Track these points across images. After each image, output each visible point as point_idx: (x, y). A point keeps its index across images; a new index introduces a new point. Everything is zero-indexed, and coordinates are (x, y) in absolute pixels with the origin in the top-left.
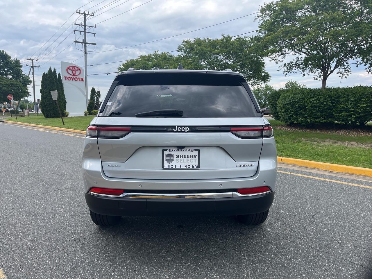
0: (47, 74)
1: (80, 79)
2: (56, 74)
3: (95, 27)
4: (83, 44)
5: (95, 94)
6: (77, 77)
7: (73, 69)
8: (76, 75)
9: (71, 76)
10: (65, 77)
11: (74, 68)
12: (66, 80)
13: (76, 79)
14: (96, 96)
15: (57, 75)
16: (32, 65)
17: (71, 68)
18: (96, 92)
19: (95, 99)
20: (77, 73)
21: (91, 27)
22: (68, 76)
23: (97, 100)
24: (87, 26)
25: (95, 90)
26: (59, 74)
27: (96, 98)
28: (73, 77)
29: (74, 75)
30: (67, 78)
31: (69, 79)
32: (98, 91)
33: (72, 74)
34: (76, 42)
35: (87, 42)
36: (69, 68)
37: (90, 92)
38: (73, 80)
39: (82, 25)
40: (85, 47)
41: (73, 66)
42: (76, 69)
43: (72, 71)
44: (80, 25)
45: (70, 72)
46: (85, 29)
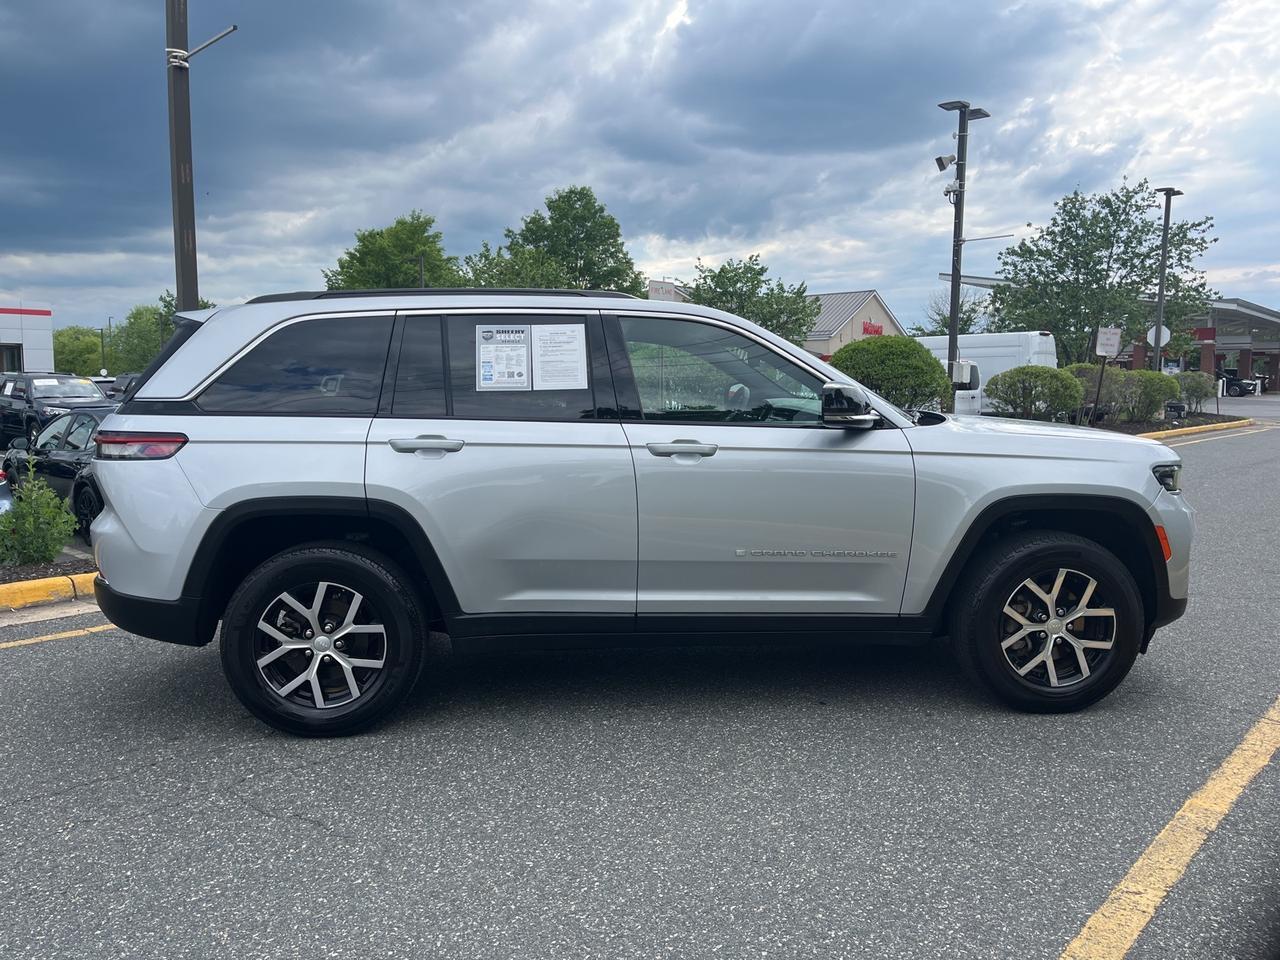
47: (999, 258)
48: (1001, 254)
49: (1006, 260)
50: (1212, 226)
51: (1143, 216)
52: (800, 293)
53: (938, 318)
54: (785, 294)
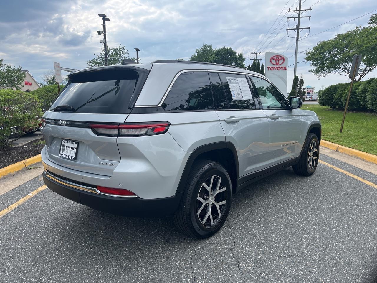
0: (251, 66)
1: (283, 68)
2: (259, 65)
3: (311, 10)
4: (295, 30)
5: (297, 83)
6: (280, 66)
7: (276, 58)
8: (279, 64)
9: (273, 66)
10: (268, 67)
11: (278, 57)
12: (269, 70)
13: (279, 69)
14: (299, 84)
15: (261, 66)
16: (255, 59)
17: (275, 58)
18: (299, 80)
19: (297, 88)
20: (281, 62)
21: (306, 10)
22: (271, 66)
23: (299, 88)
24: (302, 10)
25: (298, 78)
26: (263, 65)
27: (299, 87)
28: (276, 66)
29: (277, 64)
30: (270, 68)
31: (272, 69)
32: (302, 79)
33: (276, 64)
34: (288, 30)
35: (300, 28)
36: (272, 58)
37: (293, 81)
38: (275, 70)
39: (296, 11)
40: (298, 33)
41: (277, 56)
42: (280, 58)
43: (276, 60)
44: (294, 11)
45: (274, 62)
46: (299, 14)
47: (87, 63)
48: (88, 62)
49: (89, 64)
50: (140, 60)
51: (124, 55)
52: (19, 70)
53: (47, 80)
54: (12, 70)
